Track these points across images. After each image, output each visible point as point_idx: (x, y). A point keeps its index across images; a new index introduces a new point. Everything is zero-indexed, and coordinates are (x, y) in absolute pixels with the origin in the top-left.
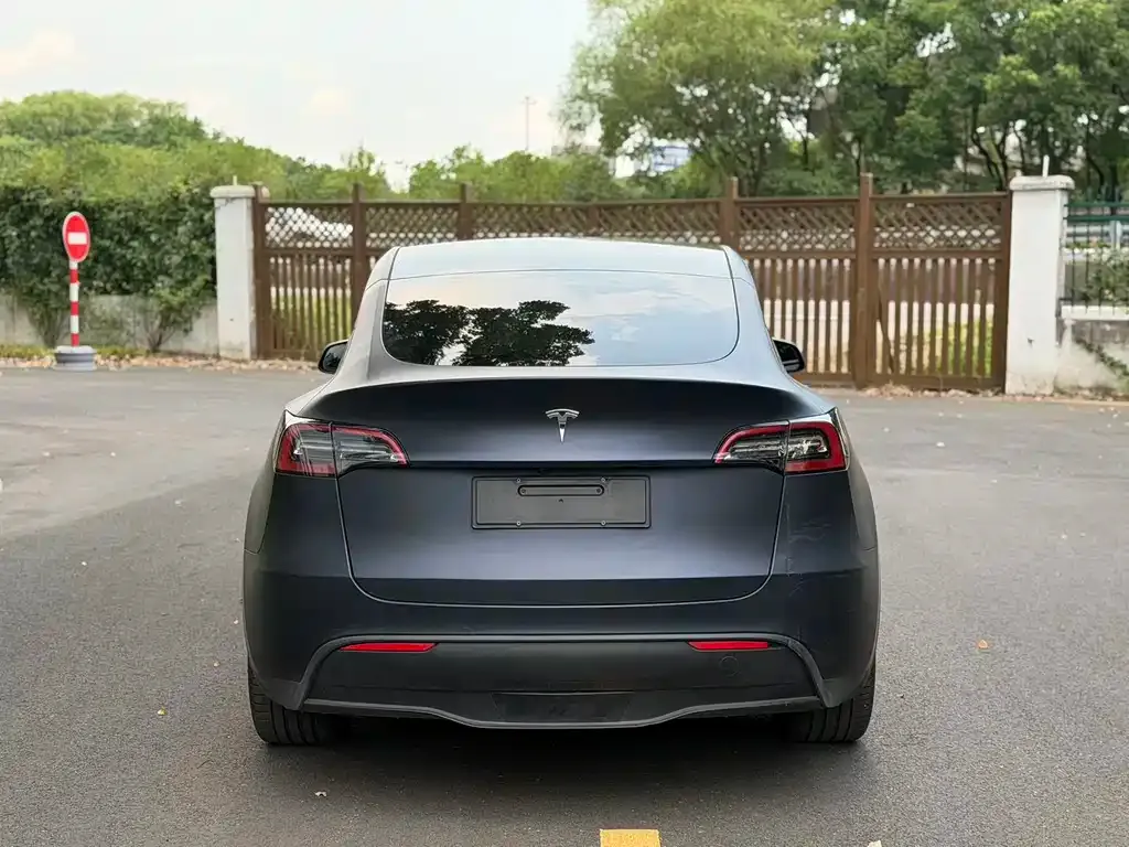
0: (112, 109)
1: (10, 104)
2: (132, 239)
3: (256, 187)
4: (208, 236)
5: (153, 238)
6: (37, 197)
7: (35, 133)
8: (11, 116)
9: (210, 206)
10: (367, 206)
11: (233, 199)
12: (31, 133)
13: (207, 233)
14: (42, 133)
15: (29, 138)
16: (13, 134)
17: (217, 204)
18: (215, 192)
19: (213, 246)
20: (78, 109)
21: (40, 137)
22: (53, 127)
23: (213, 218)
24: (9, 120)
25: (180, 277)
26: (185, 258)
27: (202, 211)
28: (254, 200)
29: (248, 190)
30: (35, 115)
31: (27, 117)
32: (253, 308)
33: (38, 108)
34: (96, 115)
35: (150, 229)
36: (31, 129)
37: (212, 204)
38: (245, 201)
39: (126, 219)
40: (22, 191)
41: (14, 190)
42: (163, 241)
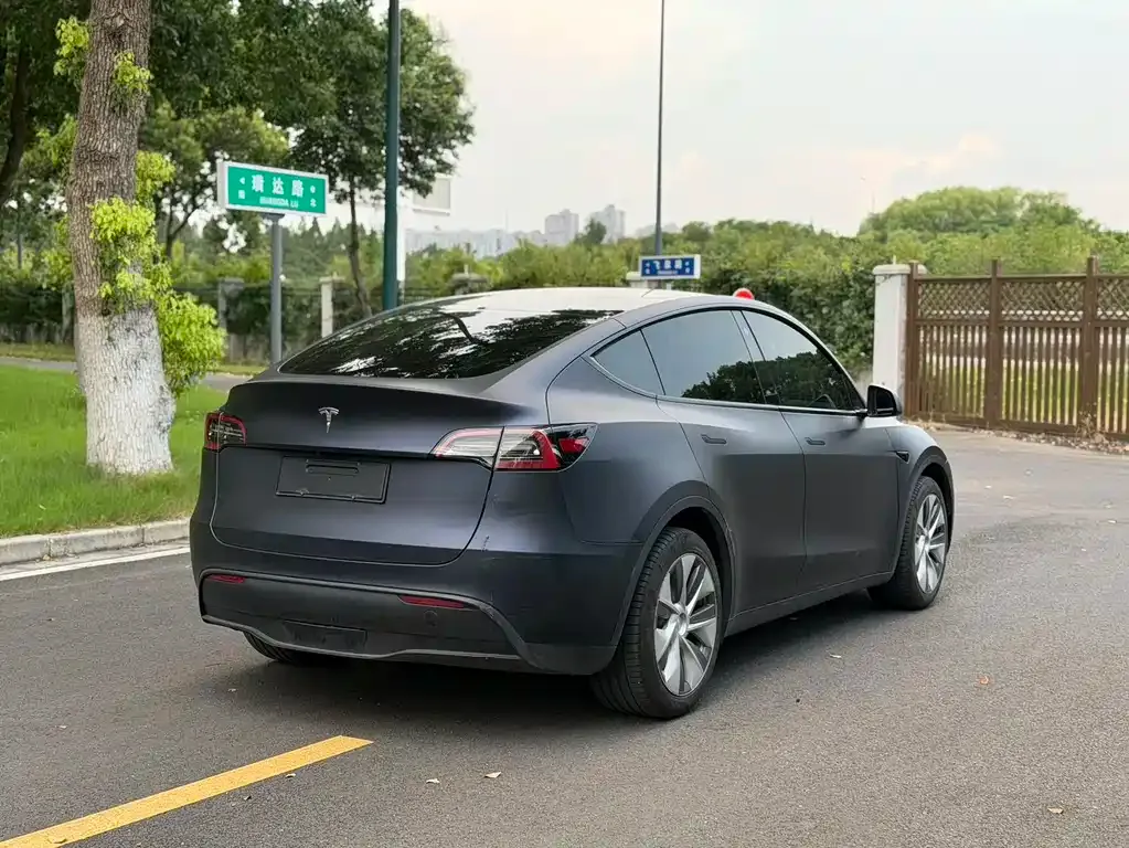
0: (995, 201)
1: (905, 201)
2: (810, 312)
3: (911, 265)
4: (867, 309)
5: (825, 311)
6: (742, 277)
7: (925, 226)
8: (905, 212)
9: (872, 283)
10: (1003, 281)
11: (891, 275)
12: (922, 226)
13: (867, 306)
14: (931, 225)
15: (919, 230)
16: (905, 228)
17: (878, 280)
18: (877, 270)
19: (872, 317)
20: (965, 203)
21: (929, 229)
22: (941, 220)
23: (873, 293)
24: (903, 216)
25: (842, 345)
26: (848, 329)
27: (865, 287)
28: (909, 276)
29: (906, 268)
30: (925, 210)
31: (919, 212)
32: (903, 373)
33: (928, 204)
34: (980, 208)
35: (822, 303)
36: (922, 222)
37: (873, 281)
38: (899, 278)
39: (805, 294)
40: (731, 272)
41: (726, 272)
42: (833, 312)
